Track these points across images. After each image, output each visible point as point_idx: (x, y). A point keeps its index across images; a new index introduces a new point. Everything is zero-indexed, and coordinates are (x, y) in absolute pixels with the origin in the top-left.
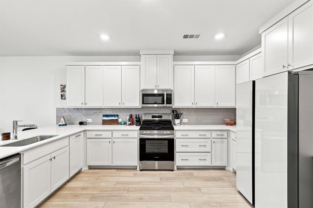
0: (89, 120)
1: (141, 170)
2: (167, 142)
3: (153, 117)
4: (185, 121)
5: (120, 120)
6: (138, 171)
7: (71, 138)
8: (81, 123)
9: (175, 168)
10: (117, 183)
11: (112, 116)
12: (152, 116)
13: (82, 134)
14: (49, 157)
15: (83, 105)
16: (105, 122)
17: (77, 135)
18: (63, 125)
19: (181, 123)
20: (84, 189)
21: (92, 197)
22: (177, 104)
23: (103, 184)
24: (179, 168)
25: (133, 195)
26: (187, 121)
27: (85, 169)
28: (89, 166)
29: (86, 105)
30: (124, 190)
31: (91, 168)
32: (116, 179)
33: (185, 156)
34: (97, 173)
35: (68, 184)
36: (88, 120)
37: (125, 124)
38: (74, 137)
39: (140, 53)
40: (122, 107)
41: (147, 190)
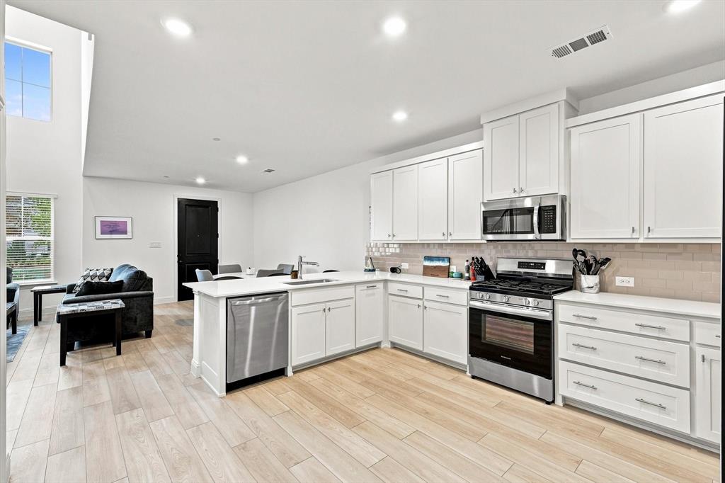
0: (405, 266)
1: (473, 377)
2: (531, 326)
3: (521, 265)
4: (625, 284)
5: (453, 269)
6: (468, 376)
7: (359, 288)
8: (394, 270)
9: (559, 401)
10: (414, 380)
11: (439, 259)
12: (519, 263)
13: (380, 285)
14: (322, 306)
15: (390, 238)
16: (428, 271)
17: (371, 285)
18: (370, 270)
19: (602, 288)
20: (365, 368)
21: (366, 382)
22: (579, 232)
23: (392, 373)
24: (568, 404)
25: (419, 403)
26: (632, 284)
27: (386, 345)
28: (393, 343)
29: (395, 238)
30: (414, 392)
31: (395, 346)
32: (416, 373)
33: (589, 376)
34: (398, 356)
35: (354, 356)
36: (403, 264)
37: (461, 276)
38: (364, 287)
39: (480, 122)
40: (449, 242)
41: (450, 408)
